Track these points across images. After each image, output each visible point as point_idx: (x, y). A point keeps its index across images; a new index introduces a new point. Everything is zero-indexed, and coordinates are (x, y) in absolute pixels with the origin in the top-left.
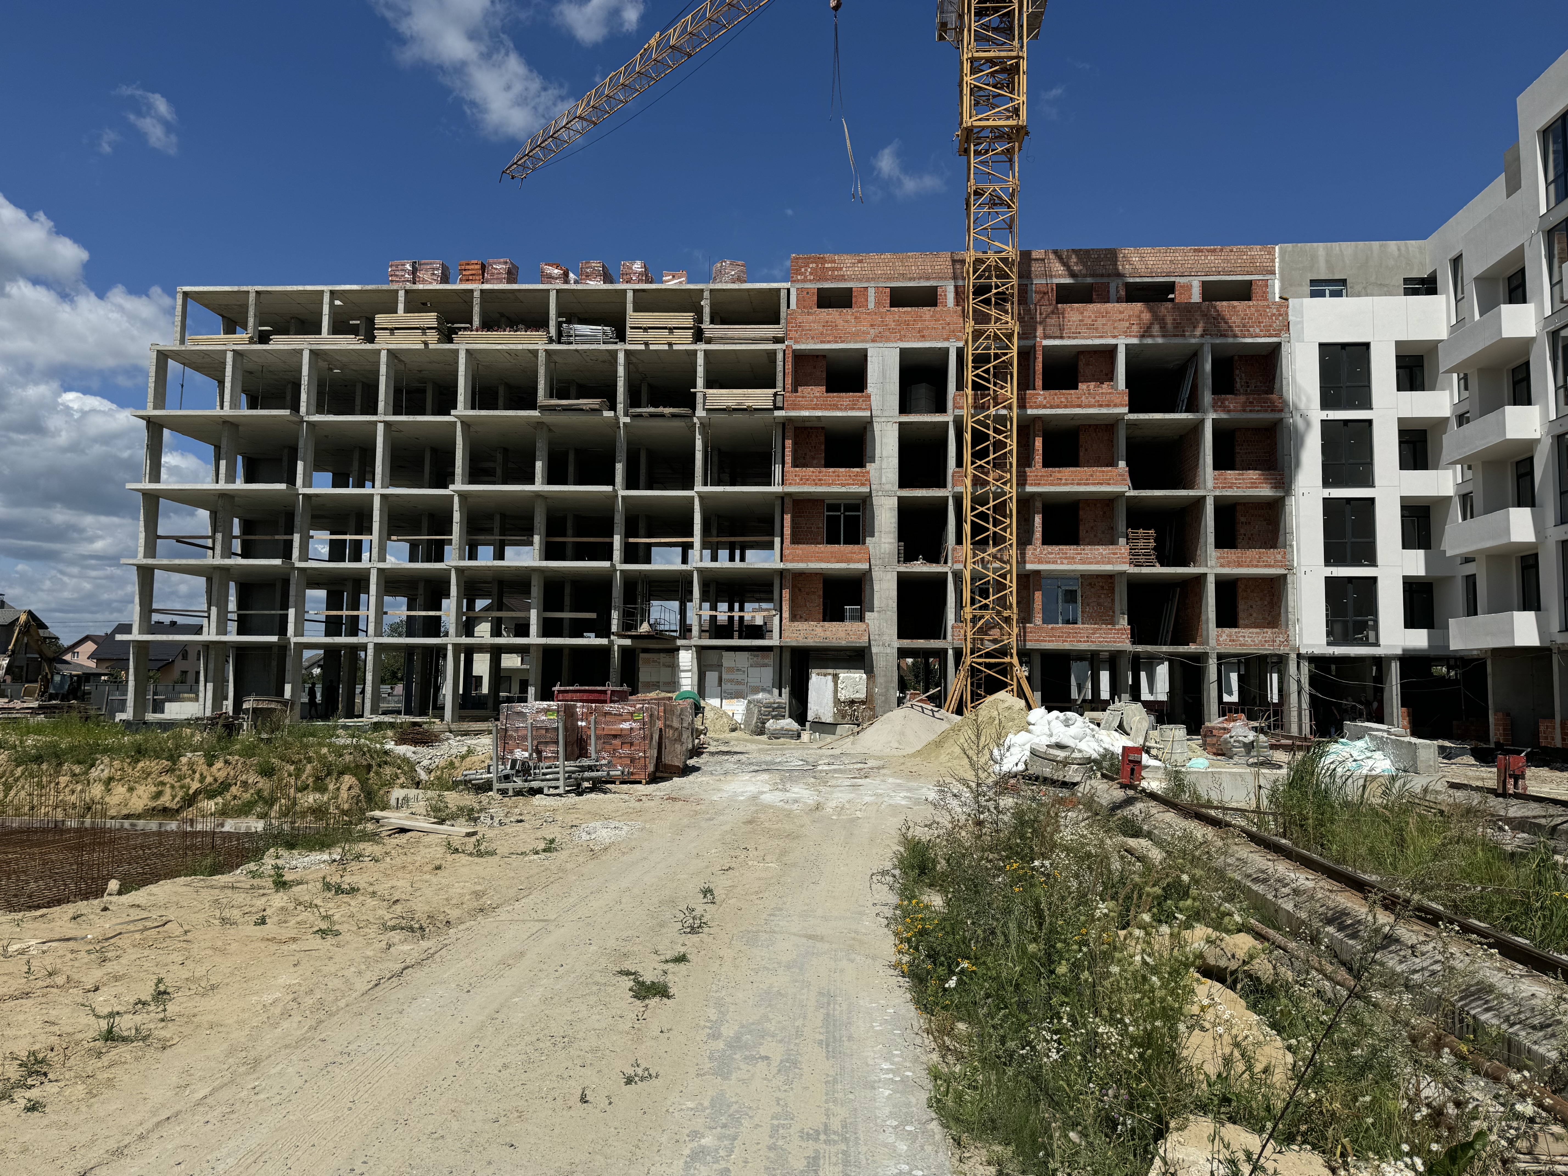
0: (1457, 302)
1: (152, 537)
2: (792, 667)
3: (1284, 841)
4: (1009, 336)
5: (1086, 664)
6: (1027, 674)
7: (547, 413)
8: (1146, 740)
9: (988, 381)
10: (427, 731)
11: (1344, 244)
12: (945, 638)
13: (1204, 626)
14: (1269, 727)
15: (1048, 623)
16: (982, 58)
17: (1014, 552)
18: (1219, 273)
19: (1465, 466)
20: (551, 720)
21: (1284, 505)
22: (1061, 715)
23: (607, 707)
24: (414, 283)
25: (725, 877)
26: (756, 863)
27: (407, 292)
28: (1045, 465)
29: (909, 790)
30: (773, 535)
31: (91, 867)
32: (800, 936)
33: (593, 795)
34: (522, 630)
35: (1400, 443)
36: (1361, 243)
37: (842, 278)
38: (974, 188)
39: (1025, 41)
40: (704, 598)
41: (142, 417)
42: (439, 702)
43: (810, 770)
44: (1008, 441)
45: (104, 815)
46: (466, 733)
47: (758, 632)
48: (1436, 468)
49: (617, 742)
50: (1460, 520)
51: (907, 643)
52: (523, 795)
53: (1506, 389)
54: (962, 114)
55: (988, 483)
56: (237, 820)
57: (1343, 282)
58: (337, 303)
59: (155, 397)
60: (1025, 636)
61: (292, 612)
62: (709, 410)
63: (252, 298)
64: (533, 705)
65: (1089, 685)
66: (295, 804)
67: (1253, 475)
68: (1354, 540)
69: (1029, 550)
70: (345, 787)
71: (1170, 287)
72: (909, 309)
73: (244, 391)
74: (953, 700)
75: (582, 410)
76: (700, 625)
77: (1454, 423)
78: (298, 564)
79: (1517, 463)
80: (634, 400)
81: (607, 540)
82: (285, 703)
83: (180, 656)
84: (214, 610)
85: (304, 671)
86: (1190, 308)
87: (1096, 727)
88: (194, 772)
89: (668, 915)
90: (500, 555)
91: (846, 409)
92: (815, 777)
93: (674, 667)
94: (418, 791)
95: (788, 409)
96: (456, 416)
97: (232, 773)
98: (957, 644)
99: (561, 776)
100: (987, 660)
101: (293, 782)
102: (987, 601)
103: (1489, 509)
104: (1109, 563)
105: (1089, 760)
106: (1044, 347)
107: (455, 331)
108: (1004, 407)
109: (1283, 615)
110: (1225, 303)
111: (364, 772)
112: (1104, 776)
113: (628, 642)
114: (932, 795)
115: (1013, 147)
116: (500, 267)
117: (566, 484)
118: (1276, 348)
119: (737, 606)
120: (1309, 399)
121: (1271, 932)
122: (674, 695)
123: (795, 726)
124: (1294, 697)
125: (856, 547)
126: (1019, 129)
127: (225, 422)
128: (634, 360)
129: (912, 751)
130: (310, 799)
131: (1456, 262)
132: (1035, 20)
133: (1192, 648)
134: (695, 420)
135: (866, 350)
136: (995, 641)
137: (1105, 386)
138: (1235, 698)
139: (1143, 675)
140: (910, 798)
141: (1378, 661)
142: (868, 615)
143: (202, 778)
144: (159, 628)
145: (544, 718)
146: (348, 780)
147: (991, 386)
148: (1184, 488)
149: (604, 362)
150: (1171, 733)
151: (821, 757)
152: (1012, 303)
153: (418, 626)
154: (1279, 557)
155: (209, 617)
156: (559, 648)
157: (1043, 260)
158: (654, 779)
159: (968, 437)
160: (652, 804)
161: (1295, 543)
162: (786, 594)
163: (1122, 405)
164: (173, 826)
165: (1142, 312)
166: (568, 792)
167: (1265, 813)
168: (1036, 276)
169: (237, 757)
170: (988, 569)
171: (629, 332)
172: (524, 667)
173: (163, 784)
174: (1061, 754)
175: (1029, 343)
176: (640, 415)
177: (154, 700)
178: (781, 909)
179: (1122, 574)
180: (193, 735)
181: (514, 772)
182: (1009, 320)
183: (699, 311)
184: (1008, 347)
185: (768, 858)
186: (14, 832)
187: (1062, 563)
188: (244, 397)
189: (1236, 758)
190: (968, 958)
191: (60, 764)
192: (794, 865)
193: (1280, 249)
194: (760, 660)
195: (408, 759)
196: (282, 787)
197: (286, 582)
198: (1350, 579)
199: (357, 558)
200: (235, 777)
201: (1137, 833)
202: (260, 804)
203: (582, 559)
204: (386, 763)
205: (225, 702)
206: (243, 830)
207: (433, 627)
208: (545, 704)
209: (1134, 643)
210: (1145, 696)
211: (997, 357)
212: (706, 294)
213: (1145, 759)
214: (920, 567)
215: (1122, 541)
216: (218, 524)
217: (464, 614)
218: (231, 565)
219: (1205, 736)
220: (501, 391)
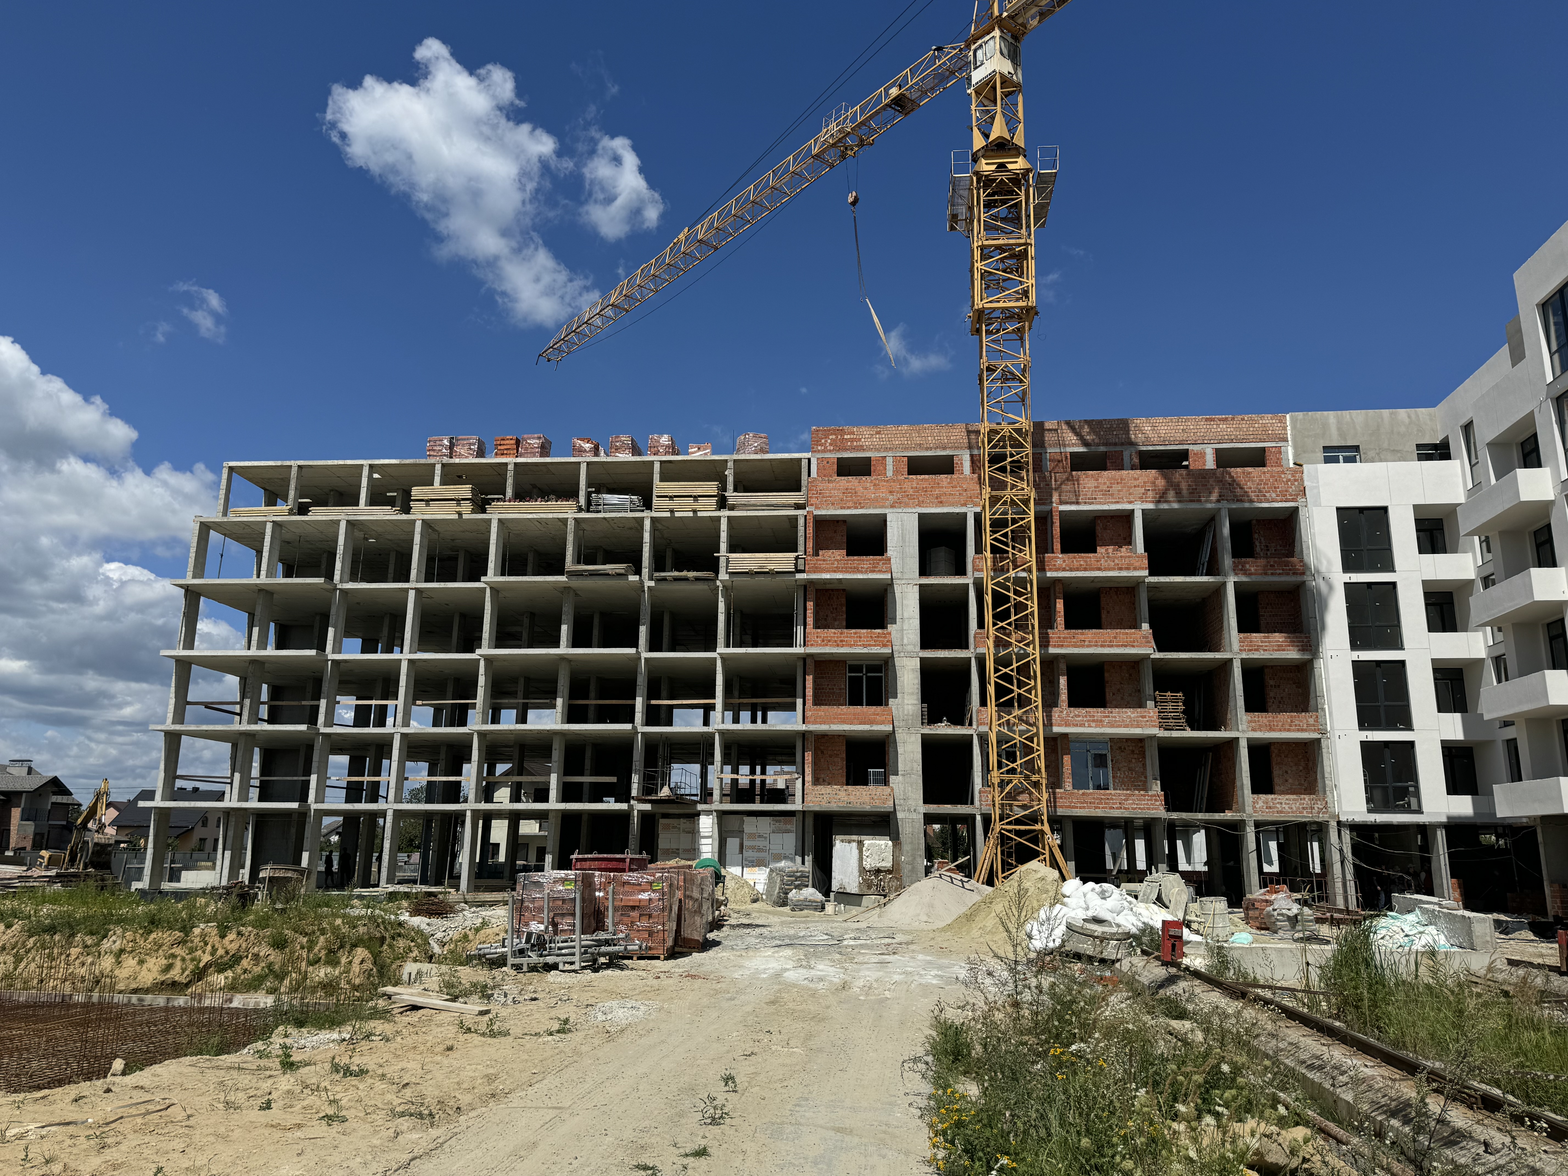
0: (1472, 466)
1: (182, 702)
2: (815, 833)
3: (1337, 1024)
4: (1026, 502)
5: (1120, 832)
6: (1058, 842)
7: (574, 578)
8: (1186, 913)
9: (1007, 545)
10: (442, 902)
11: (1354, 412)
12: (972, 803)
13: (1239, 793)
14: (1313, 900)
15: (1078, 789)
16: (991, 246)
17: (1040, 714)
18: (1232, 441)
19: (1495, 629)
20: (568, 890)
21: (1312, 668)
22: (1097, 886)
23: (626, 877)
24: (451, 457)
25: (747, 1063)
26: (779, 1048)
27: (443, 465)
28: (1068, 626)
29: (940, 968)
30: (794, 696)
31: (94, 1045)
32: (827, 1129)
33: (609, 972)
34: (542, 795)
35: (1427, 605)
36: (1371, 411)
37: (861, 448)
38: (986, 364)
39: (1032, 229)
40: (725, 761)
41: (181, 586)
42: (455, 871)
43: (836, 944)
44: (1029, 603)
45: (112, 989)
46: (482, 904)
47: (780, 796)
48: (1465, 629)
49: (635, 914)
50: (1495, 683)
51: (934, 809)
52: (538, 971)
53: (1530, 552)
54: (973, 297)
55: (1010, 644)
56: (246, 996)
57: (1356, 448)
58: (376, 476)
59: (195, 566)
60: (1055, 802)
61: (314, 778)
62: (731, 574)
63: (294, 471)
64: (550, 874)
65: (1124, 854)
66: (305, 978)
67: (1278, 638)
68: (1387, 703)
69: (1056, 713)
70: (357, 961)
71: (1184, 455)
72: (927, 476)
73: (280, 560)
74: (983, 870)
75: (608, 575)
76: (722, 789)
77: (1479, 585)
78: (323, 730)
79: (1548, 625)
80: (659, 564)
81: (629, 702)
82: (302, 872)
83: (200, 823)
84: (237, 776)
85: (322, 839)
86: (1204, 475)
87: (1133, 900)
88: (206, 944)
89: (688, 1104)
90: (522, 719)
91: (866, 572)
92: (840, 953)
93: (694, 832)
94: (430, 965)
95: (809, 572)
96: (486, 583)
97: (244, 946)
98: (985, 810)
99: (577, 951)
100: (1017, 827)
101: (305, 955)
102: (1014, 765)
103: (1524, 672)
104: (1138, 726)
105: (1128, 935)
106: (1061, 512)
107: (488, 502)
108: (1024, 570)
109: (1319, 781)
110: (1239, 469)
111: (378, 945)
112: (1144, 952)
113: (648, 807)
114: (963, 974)
115: (1024, 327)
116: (535, 442)
117: (590, 646)
118: (1294, 513)
119: (758, 769)
120: (1329, 562)
121: (1332, 1127)
122: (694, 863)
123: (819, 897)
124: (1337, 867)
125: (879, 709)
126: (1029, 309)
127: (260, 590)
128: (660, 526)
129: (941, 924)
130: (322, 973)
131: (1468, 428)
132: (1041, 211)
133: (1228, 815)
134: (718, 583)
135: (885, 515)
136: (1024, 807)
137: (1124, 549)
138: (1275, 868)
139: (1179, 843)
140: (941, 977)
141: (1424, 830)
142: (892, 778)
143: (214, 950)
144: (182, 794)
145: (561, 888)
146: (361, 953)
147: (1010, 549)
148: (1210, 651)
149: (631, 529)
150: (1212, 906)
151: (846, 931)
152: (1028, 471)
153: (438, 791)
154: (1311, 721)
155: (231, 784)
156: (578, 814)
157: (1056, 430)
158: (672, 955)
159: (988, 598)
160: (671, 981)
161: (1326, 707)
162: (809, 756)
163: (1142, 569)
164: (180, 1001)
165: (1156, 479)
166: (584, 968)
167: (1315, 993)
168: (1050, 446)
169: (250, 929)
170: (1014, 732)
171: (655, 501)
172: (542, 833)
173: (174, 956)
174: (1098, 929)
175: (1045, 508)
176: (664, 579)
177: (171, 868)
178: (807, 1099)
179: (1153, 737)
180: (207, 905)
181: (528, 946)
182: (1025, 486)
183: (723, 481)
184: (1025, 512)
185: (792, 1043)
186: (20, 1006)
187: (1090, 726)
188: (280, 565)
189: (1281, 932)
190: (1007, 1154)
191: (73, 935)
192: (820, 1050)
193: (1292, 418)
194: (782, 826)
195: (422, 931)
196: (293, 960)
197: (310, 747)
198: (1387, 744)
199: (381, 723)
200: (247, 950)
201: (1182, 1015)
202: (271, 978)
203: (604, 722)
204: (399, 935)
205: (241, 871)
206: (251, 1006)
207: (453, 793)
208: (562, 873)
209: (1168, 810)
210: (1183, 866)
211: (1014, 521)
212: (730, 464)
213: (1186, 934)
214: (944, 729)
215: (1150, 704)
216: (247, 690)
217: (484, 778)
218: (257, 731)
219: (1247, 909)
220: (531, 558)
